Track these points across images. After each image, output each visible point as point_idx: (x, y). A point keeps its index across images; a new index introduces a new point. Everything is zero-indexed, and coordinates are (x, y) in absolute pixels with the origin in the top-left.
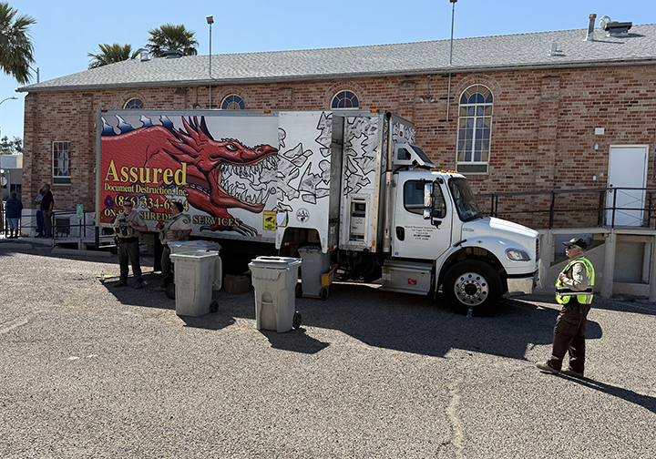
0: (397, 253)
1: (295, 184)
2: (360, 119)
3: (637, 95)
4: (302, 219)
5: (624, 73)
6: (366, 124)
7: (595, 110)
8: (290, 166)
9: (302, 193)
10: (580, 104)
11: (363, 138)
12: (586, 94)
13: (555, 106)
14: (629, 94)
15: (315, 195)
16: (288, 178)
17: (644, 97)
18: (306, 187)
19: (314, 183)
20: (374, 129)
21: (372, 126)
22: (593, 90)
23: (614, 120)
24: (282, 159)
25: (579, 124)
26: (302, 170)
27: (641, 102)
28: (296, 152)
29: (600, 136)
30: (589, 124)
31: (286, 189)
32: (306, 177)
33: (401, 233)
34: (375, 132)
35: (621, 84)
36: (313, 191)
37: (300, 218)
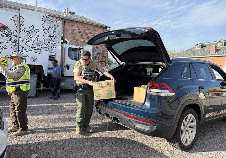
0: (66, 75)
1: (30, 44)
2: (52, 21)
3: (89, 32)
4: (34, 61)
5: (86, 26)
6: (55, 23)
7: (80, 34)
8: (27, 35)
9: (33, 49)
10: (76, 32)
11: (53, 29)
12: (77, 29)
13: (70, 31)
14: (87, 31)
15: (41, 50)
16: (25, 41)
17: (90, 33)
18: (36, 46)
19: (40, 44)
20: (58, 26)
21: (57, 24)
22: (79, 29)
23: (84, 38)
24: (22, 31)
25: (76, 38)
26: (34, 38)
27: (90, 34)
28: (30, 29)
29: (81, 42)
30: (79, 38)
31: (25, 46)
32: (36, 41)
33: (68, 67)
34: (59, 27)
35: (85, 28)
36: (40, 48)
37: (33, 60)
